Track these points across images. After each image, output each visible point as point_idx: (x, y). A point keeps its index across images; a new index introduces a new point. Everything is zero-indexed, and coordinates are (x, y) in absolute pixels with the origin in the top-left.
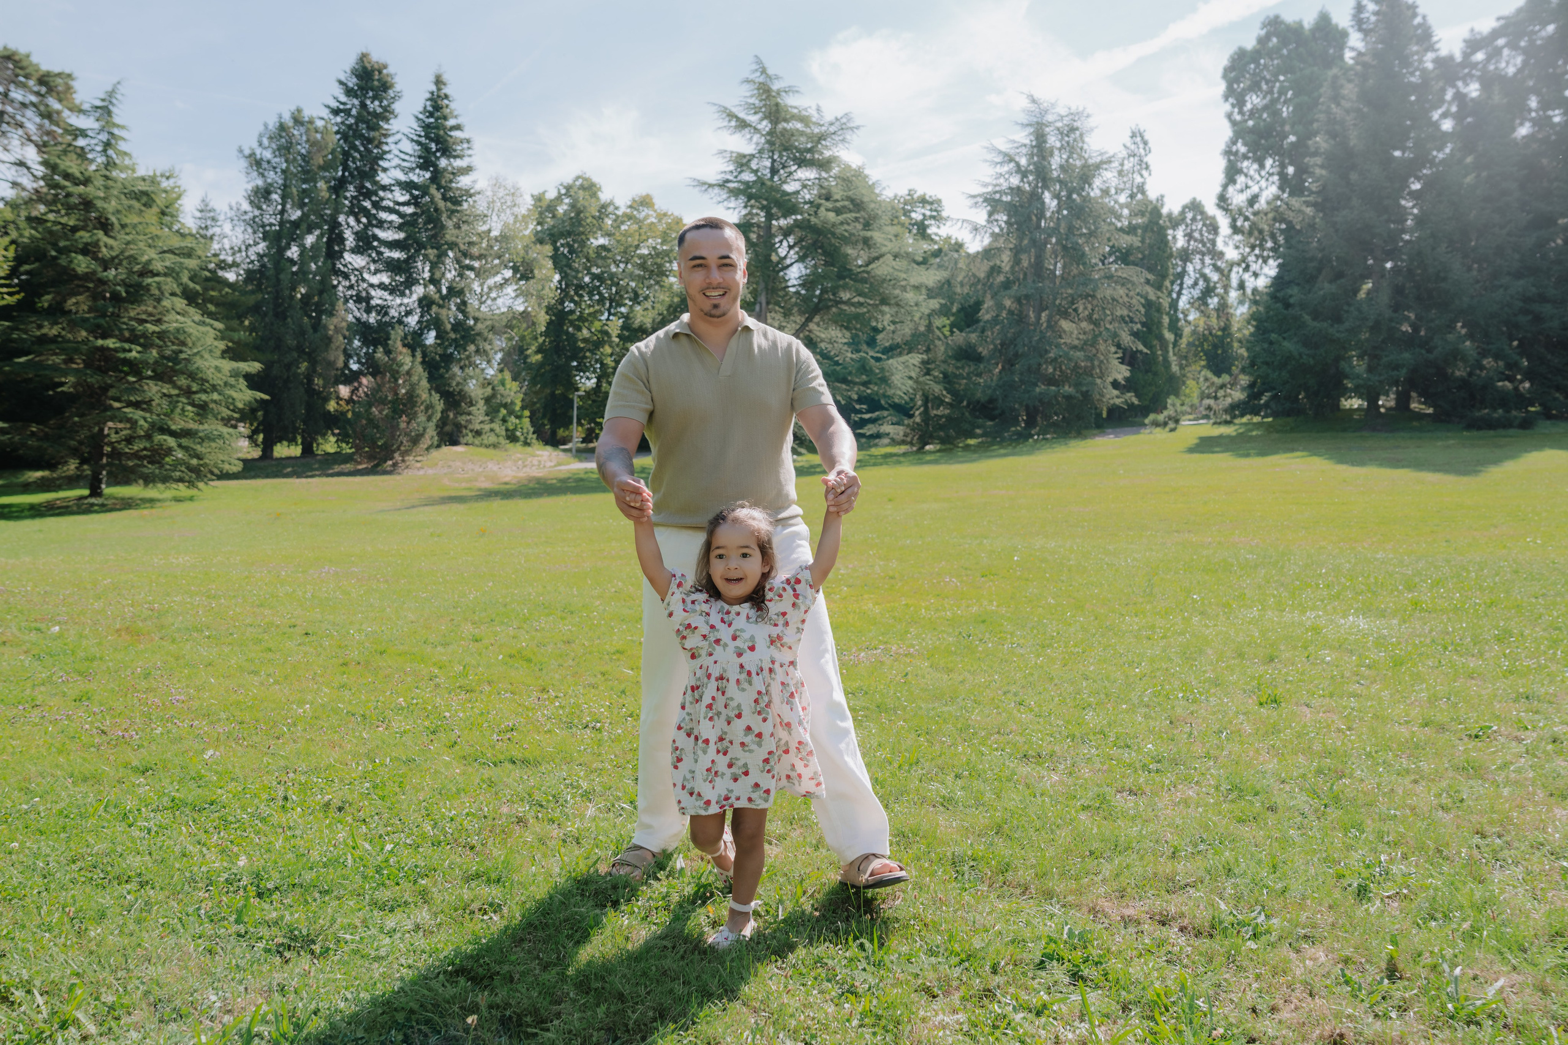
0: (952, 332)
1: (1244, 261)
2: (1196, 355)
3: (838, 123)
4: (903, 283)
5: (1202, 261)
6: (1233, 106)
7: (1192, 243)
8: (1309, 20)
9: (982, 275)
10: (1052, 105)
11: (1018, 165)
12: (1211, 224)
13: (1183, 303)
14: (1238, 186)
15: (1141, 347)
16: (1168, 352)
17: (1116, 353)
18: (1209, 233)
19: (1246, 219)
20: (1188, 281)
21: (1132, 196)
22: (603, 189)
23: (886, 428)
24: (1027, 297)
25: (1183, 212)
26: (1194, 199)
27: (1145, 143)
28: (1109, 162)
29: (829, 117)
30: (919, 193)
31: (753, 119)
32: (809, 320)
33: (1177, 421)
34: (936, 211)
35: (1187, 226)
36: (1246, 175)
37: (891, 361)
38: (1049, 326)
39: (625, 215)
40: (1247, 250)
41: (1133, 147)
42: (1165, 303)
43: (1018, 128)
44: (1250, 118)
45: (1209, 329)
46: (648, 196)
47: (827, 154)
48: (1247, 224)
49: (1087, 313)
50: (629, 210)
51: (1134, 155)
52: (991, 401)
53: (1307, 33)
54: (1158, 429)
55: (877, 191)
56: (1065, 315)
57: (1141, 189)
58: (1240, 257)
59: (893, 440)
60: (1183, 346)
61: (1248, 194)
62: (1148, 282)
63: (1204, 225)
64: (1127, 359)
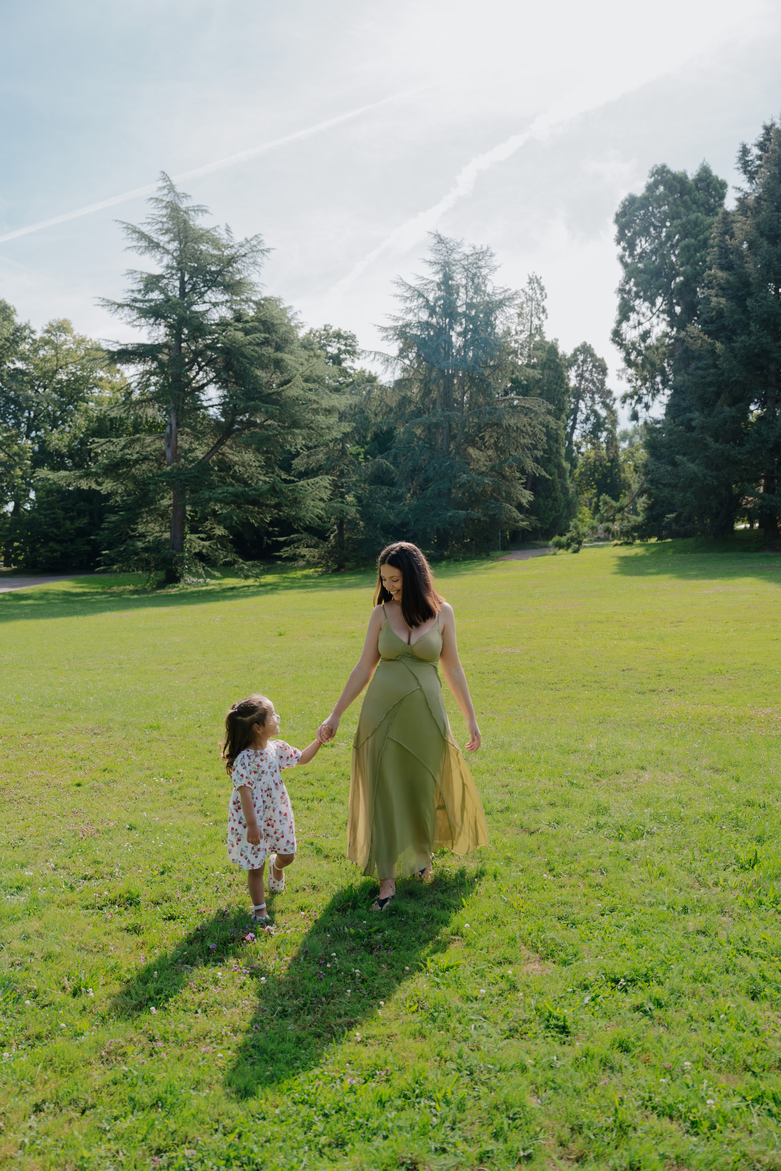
0: (365, 458)
1: (636, 393)
2: (588, 484)
3: (248, 246)
4: (315, 406)
5: (593, 399)
6: (624, 249)
7: (583, 382)
8: (692, 174)
9: (394, 405)
10: (458, 244)
11: (427, 301)
12: (600, 366)
13: (576, 436)
14: (631, 323)
15: (544, 473)
16: (565, 480)
17: (520, 479)
18: (599, 374)
19: (639, 353)
20: (581, 417)
21: (531, 335)
22: (18, 312)
23: (304, 551)
24: (437, 425)
25: (575, 355)
26: (585, 343)
27: (542, 289)
28: (511, 299)
29: (238, 238)
30: (335, 328)
31: (164, 239)
32: (221, 443)
33: (580, 543)
34: (350, 346)
35: (579, 367)
36: (638, 313)
37: (302, 482)
38: (458, 453)
39: (42, 339)
40: (639, 383)
41: (530, 292)
42: (562, 434)
43: (426, 265)
44: (640, 262)
45: (600, 459)
46: (65, 320)
47: (238, 277)
48: (640, 358)
49: (492, 441)
50: (46, 336)
51: (532, 300)
52: (404, 524)
53: (692, 183)
54: (561, 551)
55: (289, 315)
56: (473, 444)
57: (539, 330)
58: (632, 389)
59: (308, 562)
60: (577, 475)
61: (641, 330)
62: (549, 412)
63: (594, 366)
64: (529, 486)
